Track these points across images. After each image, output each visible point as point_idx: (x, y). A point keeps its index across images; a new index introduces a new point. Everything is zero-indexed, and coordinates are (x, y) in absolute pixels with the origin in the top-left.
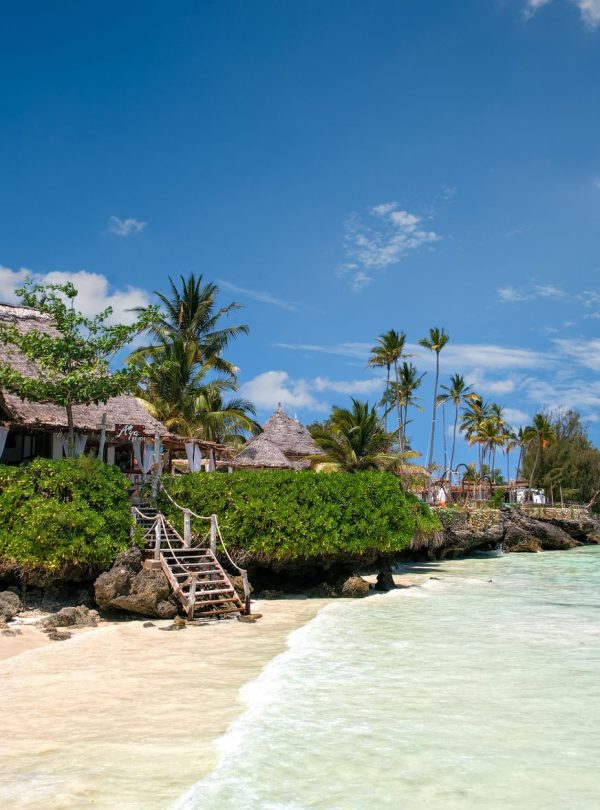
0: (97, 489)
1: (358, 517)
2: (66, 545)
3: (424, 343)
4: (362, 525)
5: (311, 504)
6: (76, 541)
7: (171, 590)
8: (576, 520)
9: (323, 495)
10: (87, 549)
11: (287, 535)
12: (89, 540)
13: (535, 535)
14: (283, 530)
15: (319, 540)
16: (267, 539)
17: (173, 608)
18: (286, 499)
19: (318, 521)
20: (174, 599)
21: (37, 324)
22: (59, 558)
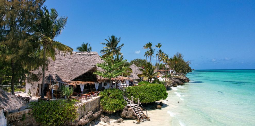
0: (119, 96)
1: (159, 94)
2: (116, 107)
3: (157, 46)
4: (160, 96)
5: (151, 93)
6: (118, 107)
7: (134, 114)
8: (183, 78)
9: (153, 91)
10: (120, 108)
11: (148, 99)
12: (120, 106)
13: (176, 83)
14: (148, 98)
15: (153, 100)
16: (145, 100)
17: (135, 118)
18: (147, 92)
19: (153, 96)
20: (135, 116)
21: (95, 55)
22: (116, 110)
